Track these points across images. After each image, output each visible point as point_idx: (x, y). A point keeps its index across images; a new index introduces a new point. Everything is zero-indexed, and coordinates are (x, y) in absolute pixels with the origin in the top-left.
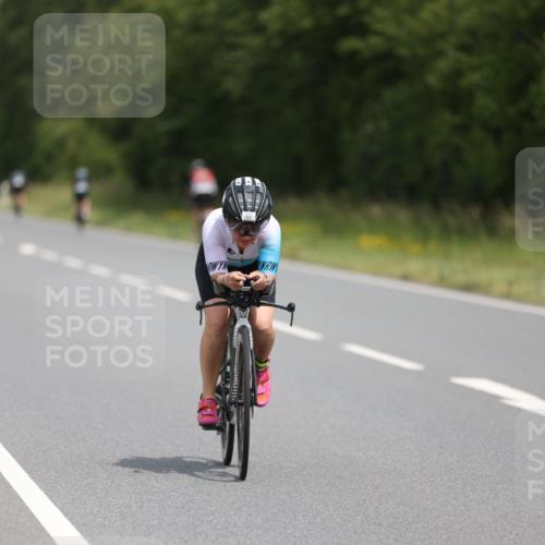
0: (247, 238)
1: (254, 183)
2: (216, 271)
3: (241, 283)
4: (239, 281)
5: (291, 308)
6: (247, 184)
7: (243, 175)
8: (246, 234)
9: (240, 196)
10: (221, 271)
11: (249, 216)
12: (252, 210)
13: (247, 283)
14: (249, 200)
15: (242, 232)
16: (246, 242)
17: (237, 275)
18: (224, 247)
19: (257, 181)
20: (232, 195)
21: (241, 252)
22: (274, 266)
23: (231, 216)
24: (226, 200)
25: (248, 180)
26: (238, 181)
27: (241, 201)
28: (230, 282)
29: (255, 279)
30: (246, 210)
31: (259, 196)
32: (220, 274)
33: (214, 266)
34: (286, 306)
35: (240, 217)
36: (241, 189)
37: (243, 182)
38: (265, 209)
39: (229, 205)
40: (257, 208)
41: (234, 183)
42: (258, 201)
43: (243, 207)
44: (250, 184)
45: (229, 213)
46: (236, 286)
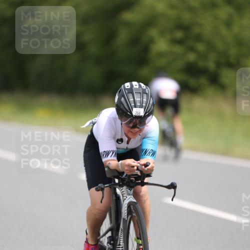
0: (137, 130)
1: (140, 86)
3: (136, 168)
4: (133, 167)
6: (135, 87)
7: (130, 81)
8: (135, 126)
9: (130, 96)
11: (138, 111)
12: (141, 107)
14: (138, 99)
16: (135, 134)
17: (131, 162)
19: (142, 85)
20: (123, 96)
23: (123, 112)
24: (119, 99)
25: (135, 83)
26: (127, 85)
27: (132, 100)
28: (126, 168)
30: (135, 107)
31: (145, 96)
35: (131, 113)
37: (132, 86)
38: (150, 105)
39: (121, 103)
40: (144, 105)
41: (124, 87)
42: (145, 100)
43: (133, 104)
44: (137, 87)
45: (122, 110)
46: (130, 171)
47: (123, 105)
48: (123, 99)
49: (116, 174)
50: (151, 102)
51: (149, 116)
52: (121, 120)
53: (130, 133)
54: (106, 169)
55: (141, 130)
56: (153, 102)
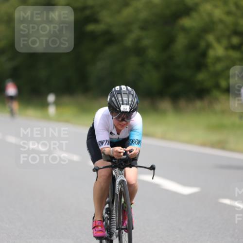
0: (124, 122)
1: (127, 89)
2: (104, 146)
3: (122, 154)
4: (120, 153)
5: (152, 168)
6: (123, 89)
7: (120, 85)
8: (123, 120)
9: (119, 96)
10: (106, 146)
11: (125, 108)
12: (127, 104)
13: (125, 154)
14: (125, 99)
15: (120, 119)
16: (123, 126)
17: (119, 149)
18: (108, 131)
19: (129, 88)
20: (114, 96)
21: (118, 134)
22: (139, 142)
23: (114, 109)
24: (111, 99)
25: (123, 87)
26: (117, 88)
27: (120, 99)
28: (115, 154)
29: (131, 151)
30: (123, 104)
31: (131, 96)
32: (106, 148)
33: (102, 143)
34: (149, 166)
35: (120, 109)
36: (120, 92)
37: (121, 89)
38: (135, 103)
39: (112, 101)
40: (130, 103)
41: (115, 89)
42: (130, 99)
43: (121, 103)
44: (125, 89)
45: (113, 107)
46: (118, 156)
47: (113, 103)
48: (113, 99)
49: (109, 159)
50: (136, 101)
51: (133, 111)
52: (112, 115)
53: (119, 126)
54: (102, 155)
55: (127, 123)
56: (137, 101)
